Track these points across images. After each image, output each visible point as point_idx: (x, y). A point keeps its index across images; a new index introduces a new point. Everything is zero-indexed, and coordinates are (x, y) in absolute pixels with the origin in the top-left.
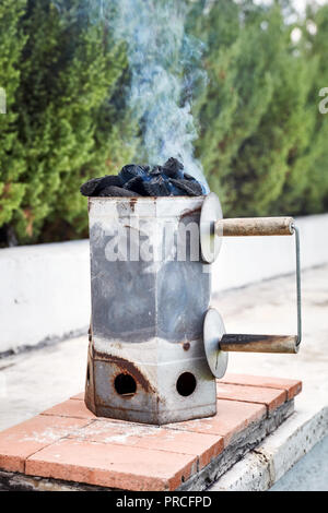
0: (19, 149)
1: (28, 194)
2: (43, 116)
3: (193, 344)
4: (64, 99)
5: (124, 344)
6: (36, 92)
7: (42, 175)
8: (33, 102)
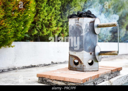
0: (61, 20)
1: (63, 30)
2: (66, 13)
3: (93, 53)
4: (71, 9)
5: (76, 53)
6: (65, 8)
7: (66, 26)
8: (64, 10)
